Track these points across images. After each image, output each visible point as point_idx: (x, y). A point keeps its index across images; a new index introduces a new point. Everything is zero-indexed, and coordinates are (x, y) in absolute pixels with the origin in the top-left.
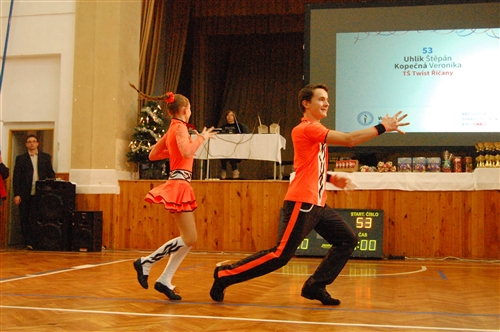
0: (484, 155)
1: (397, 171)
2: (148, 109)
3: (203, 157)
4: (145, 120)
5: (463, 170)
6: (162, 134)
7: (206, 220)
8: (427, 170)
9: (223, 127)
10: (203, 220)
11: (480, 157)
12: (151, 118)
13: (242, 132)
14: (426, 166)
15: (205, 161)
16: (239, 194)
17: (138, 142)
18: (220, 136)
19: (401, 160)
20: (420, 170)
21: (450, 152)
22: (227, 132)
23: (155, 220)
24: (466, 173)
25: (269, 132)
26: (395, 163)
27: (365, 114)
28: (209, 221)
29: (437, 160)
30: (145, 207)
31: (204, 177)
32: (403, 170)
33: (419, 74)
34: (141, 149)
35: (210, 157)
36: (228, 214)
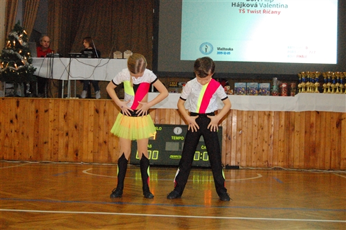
0: (306, 82)
1: (233, 94)
2: (15, 34)
3: (64, 78)
4: (12, 43)
5: (289, 95)
6: (27, 56)
7: (67, 134)
8: (259, 94)
9: (82, 52)
10: (65, 134)
11: (303, 84)
12: (17, 42)
13: (99, 57)
14: (258, 90)
15: (66, 82)
16: (97, 111)
17: (5, 63)
18: (79, 59)
19: (237, 85)
20: (253, 94)
21: (278, 79)
22: (86, 56)
23: (20, 133)
24: (291, 97)
25: (123, 58)
26: (232, 87)
27: (206, 44)
28: (70, 134)
29: (267, 85)
30: (11, 121)
31: (65, 96)
32: (239, 94)
33: (252, 12)
34: (8, 69)
35: (70, 78)
36: (87, 129)
